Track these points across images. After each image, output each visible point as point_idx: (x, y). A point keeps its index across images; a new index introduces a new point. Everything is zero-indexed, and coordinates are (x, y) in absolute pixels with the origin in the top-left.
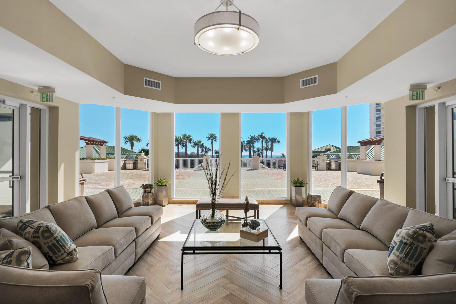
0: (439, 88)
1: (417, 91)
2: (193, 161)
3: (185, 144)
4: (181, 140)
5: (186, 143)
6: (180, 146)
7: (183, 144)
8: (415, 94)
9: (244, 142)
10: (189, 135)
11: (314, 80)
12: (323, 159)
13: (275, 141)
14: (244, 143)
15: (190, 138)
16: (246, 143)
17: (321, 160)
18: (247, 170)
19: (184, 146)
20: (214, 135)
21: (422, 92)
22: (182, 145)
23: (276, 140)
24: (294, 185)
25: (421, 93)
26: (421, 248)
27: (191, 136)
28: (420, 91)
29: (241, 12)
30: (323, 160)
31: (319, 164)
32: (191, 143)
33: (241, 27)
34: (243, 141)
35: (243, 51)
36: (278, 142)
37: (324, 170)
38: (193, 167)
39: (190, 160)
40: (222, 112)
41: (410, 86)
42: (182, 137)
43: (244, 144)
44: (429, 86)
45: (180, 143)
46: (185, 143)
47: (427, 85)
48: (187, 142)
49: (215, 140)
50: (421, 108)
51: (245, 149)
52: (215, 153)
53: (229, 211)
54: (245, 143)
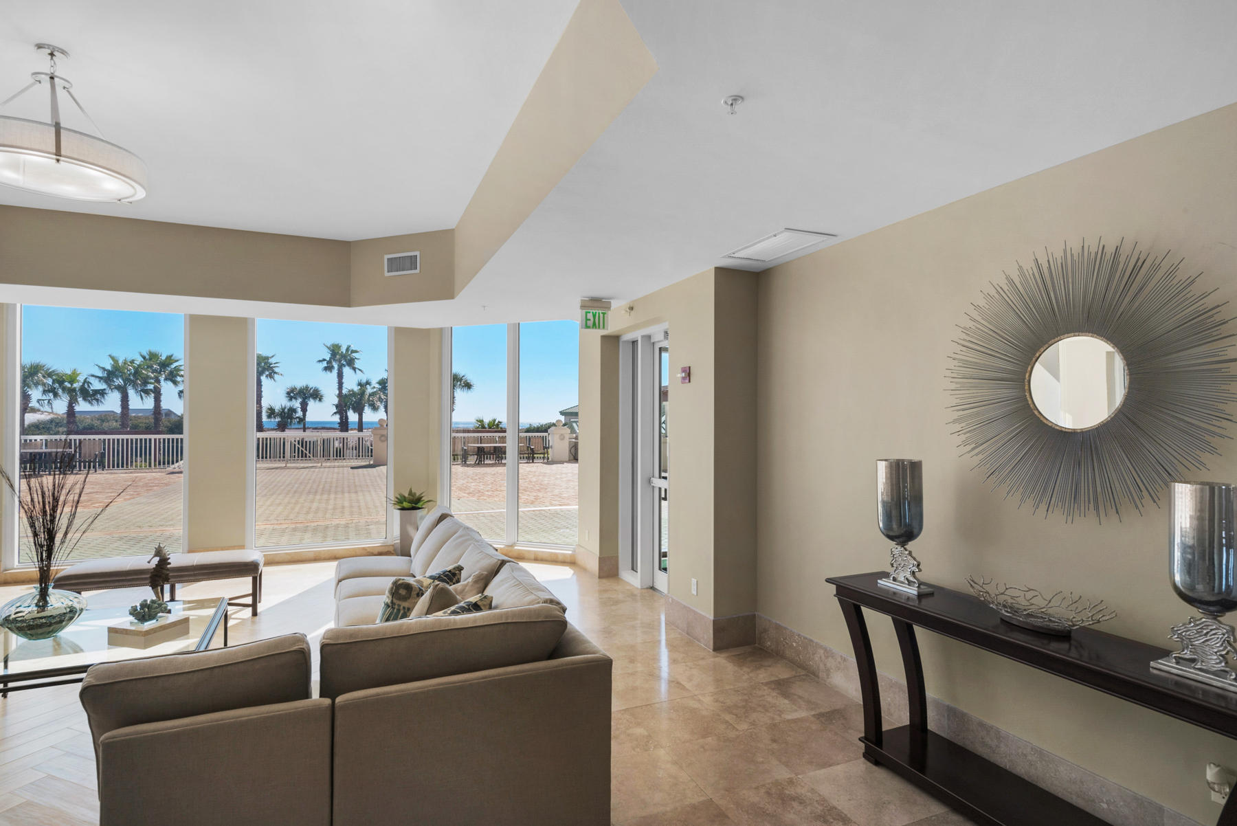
0: (631, 309)
1: (594, 311)
2: (160, 442)
3: (151, 387)
4: (137, 372)
5: (158, 381)
6: (131, 392)
7: (145, 383)
8: (590, 316)
9: (368, 383)
10: (169, 357)
11: (412, 263)
12: (562, 435)
13: (460, 385)
14: (368, 386)
15: (173, 366)
16: (377, 386)
17: (557, 437)
18: (352, 468)
19: (147, 392)
20: (267, 358)
21: (604, 314)
22: (142, 390)
23: (461, 380)
24: (399, 507)
25: (601, 315)
26: (404, 608)
27: (177, 361)
28: (600, 312)
29: (62, 126)
30: (562, 438)
31: (551, 447)
32: (175, 383)
33: (62, 158)
34: (365, 381)
35: (119, 197)
36: (468, 386)
37: (562, 462)
38: (168, 463)
39: (155, 440)
40: (192, 313)
41: (582, 300)
42: (139, 360)
43: (369, 390)
44: (615, 304)
45: (133, 381)
46: (151, 383)
47: (610, 302)
48: (162, 378)
49: (271, 376)
50: (627, 342)
51: (370, 405)
52: (269, 417)
53: (177, 585)
54: (374, 387)
